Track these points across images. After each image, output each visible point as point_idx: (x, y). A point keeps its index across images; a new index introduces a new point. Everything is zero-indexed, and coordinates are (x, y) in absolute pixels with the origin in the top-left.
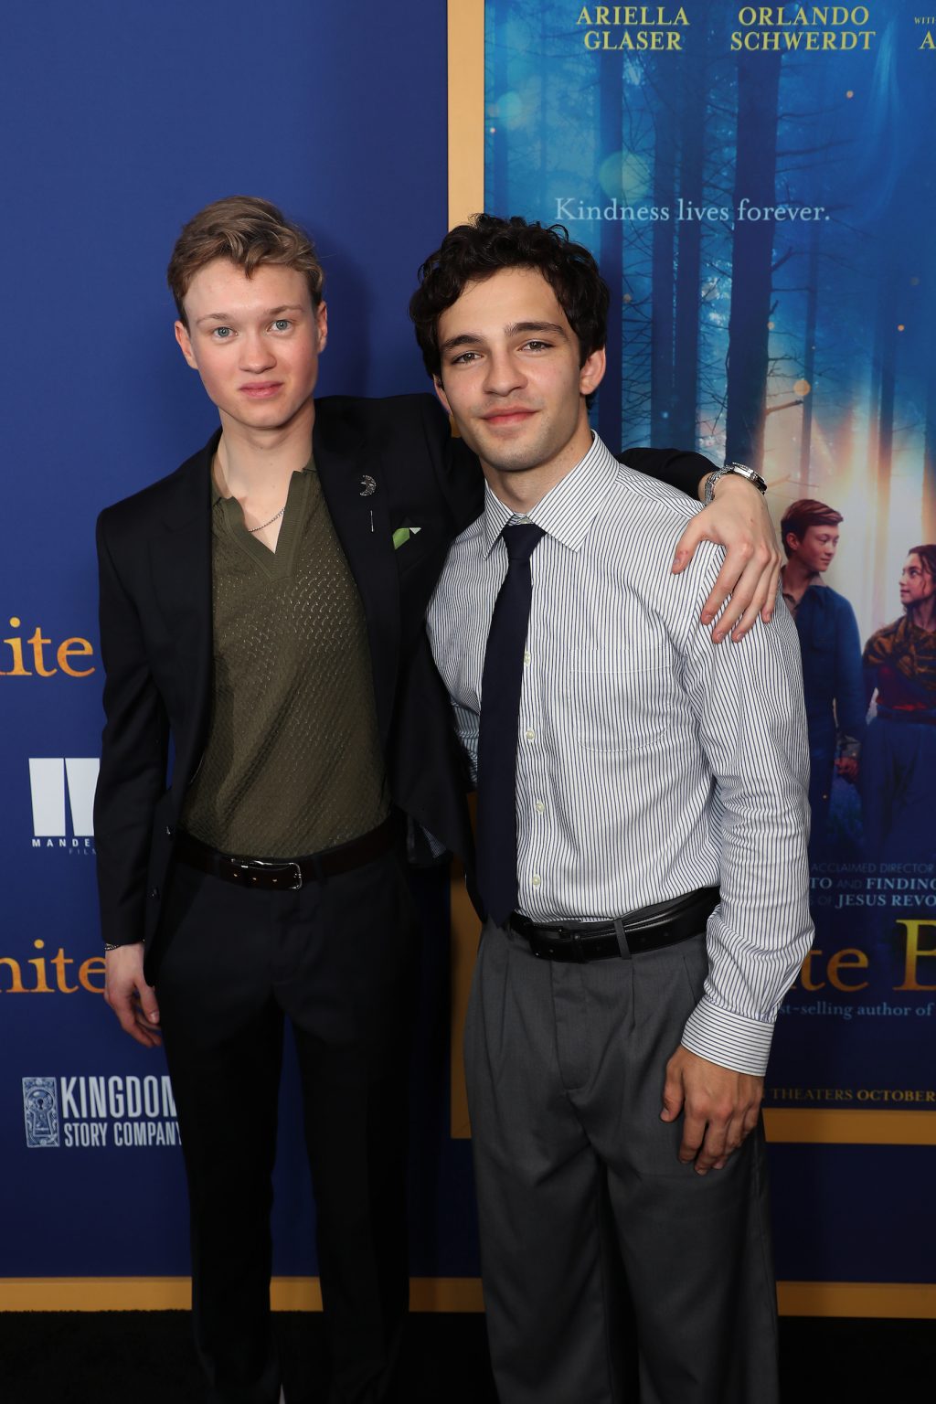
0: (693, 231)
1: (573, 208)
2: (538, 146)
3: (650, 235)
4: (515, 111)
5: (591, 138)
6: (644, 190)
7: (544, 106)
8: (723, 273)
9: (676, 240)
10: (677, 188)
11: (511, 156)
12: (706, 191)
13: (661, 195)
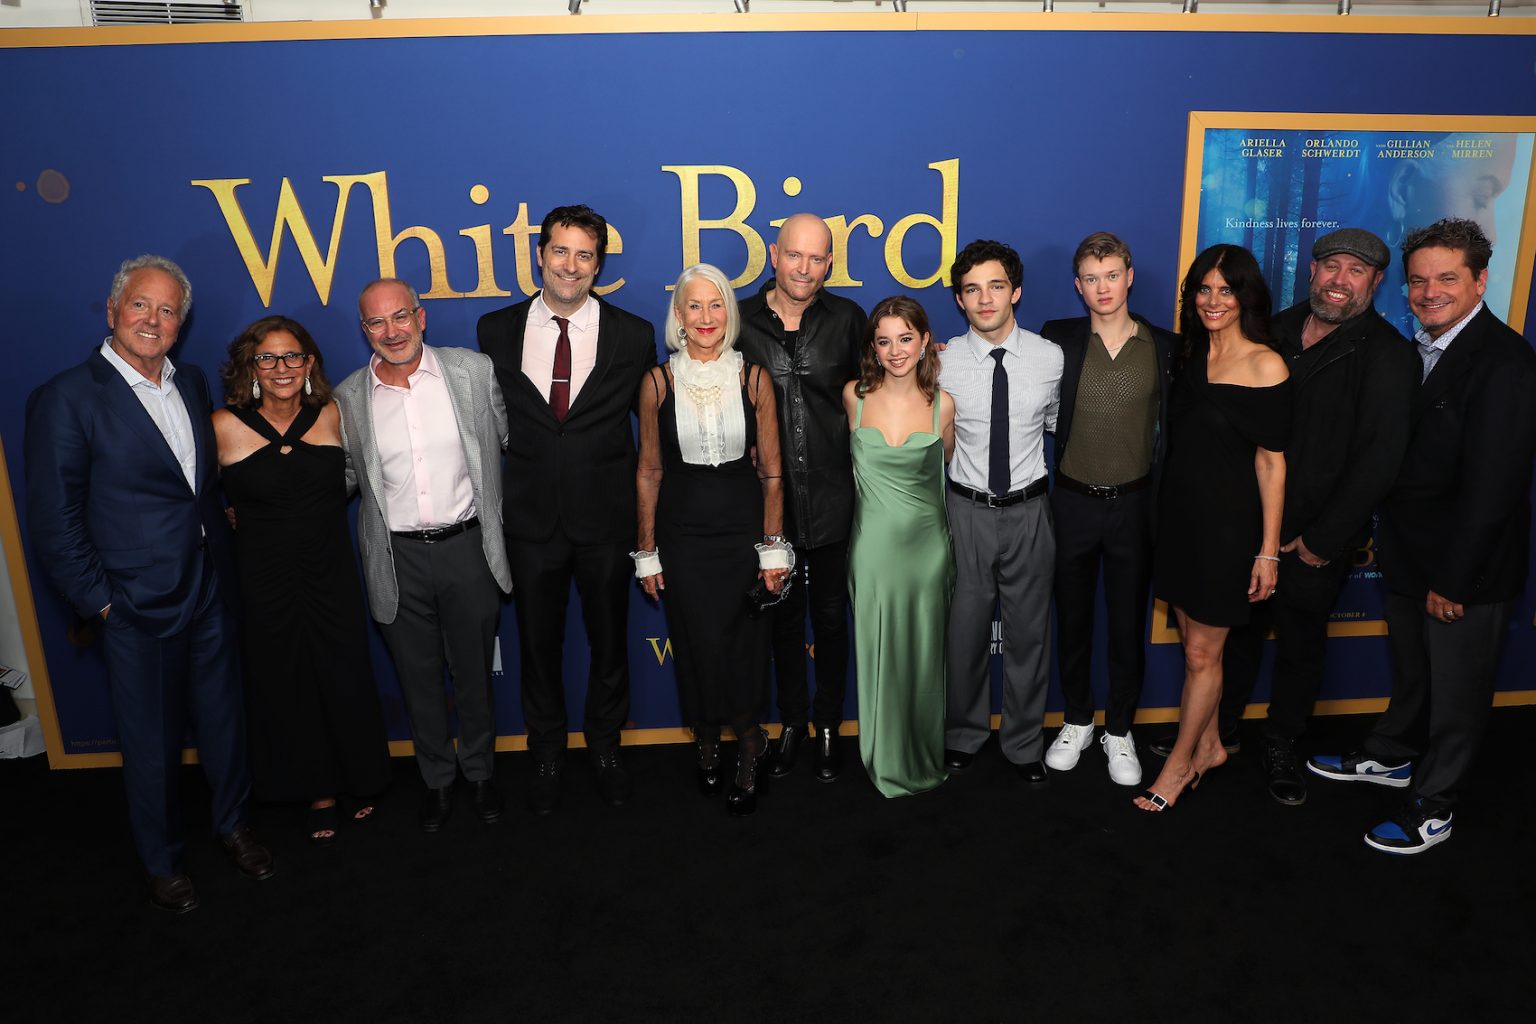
0: (1283, 231)
1: (1233, 222)
2: (1220, 196)
3: (1264, 233)
4: (1212, 182)
5: (1242, 193)
6: (1263, 215)
7: (1224, 180)
8: (1294, 250)
9: (1275, 236)
10: (1277, 213)
11: (1209, 200)
12: (1289, 215)
13: (1270, 217)
